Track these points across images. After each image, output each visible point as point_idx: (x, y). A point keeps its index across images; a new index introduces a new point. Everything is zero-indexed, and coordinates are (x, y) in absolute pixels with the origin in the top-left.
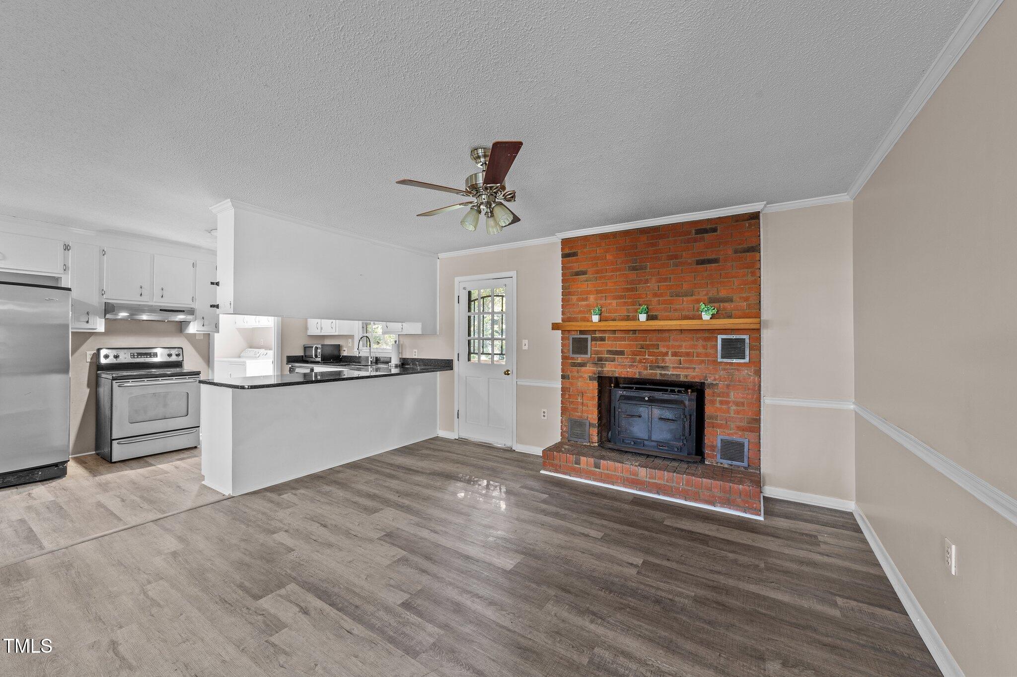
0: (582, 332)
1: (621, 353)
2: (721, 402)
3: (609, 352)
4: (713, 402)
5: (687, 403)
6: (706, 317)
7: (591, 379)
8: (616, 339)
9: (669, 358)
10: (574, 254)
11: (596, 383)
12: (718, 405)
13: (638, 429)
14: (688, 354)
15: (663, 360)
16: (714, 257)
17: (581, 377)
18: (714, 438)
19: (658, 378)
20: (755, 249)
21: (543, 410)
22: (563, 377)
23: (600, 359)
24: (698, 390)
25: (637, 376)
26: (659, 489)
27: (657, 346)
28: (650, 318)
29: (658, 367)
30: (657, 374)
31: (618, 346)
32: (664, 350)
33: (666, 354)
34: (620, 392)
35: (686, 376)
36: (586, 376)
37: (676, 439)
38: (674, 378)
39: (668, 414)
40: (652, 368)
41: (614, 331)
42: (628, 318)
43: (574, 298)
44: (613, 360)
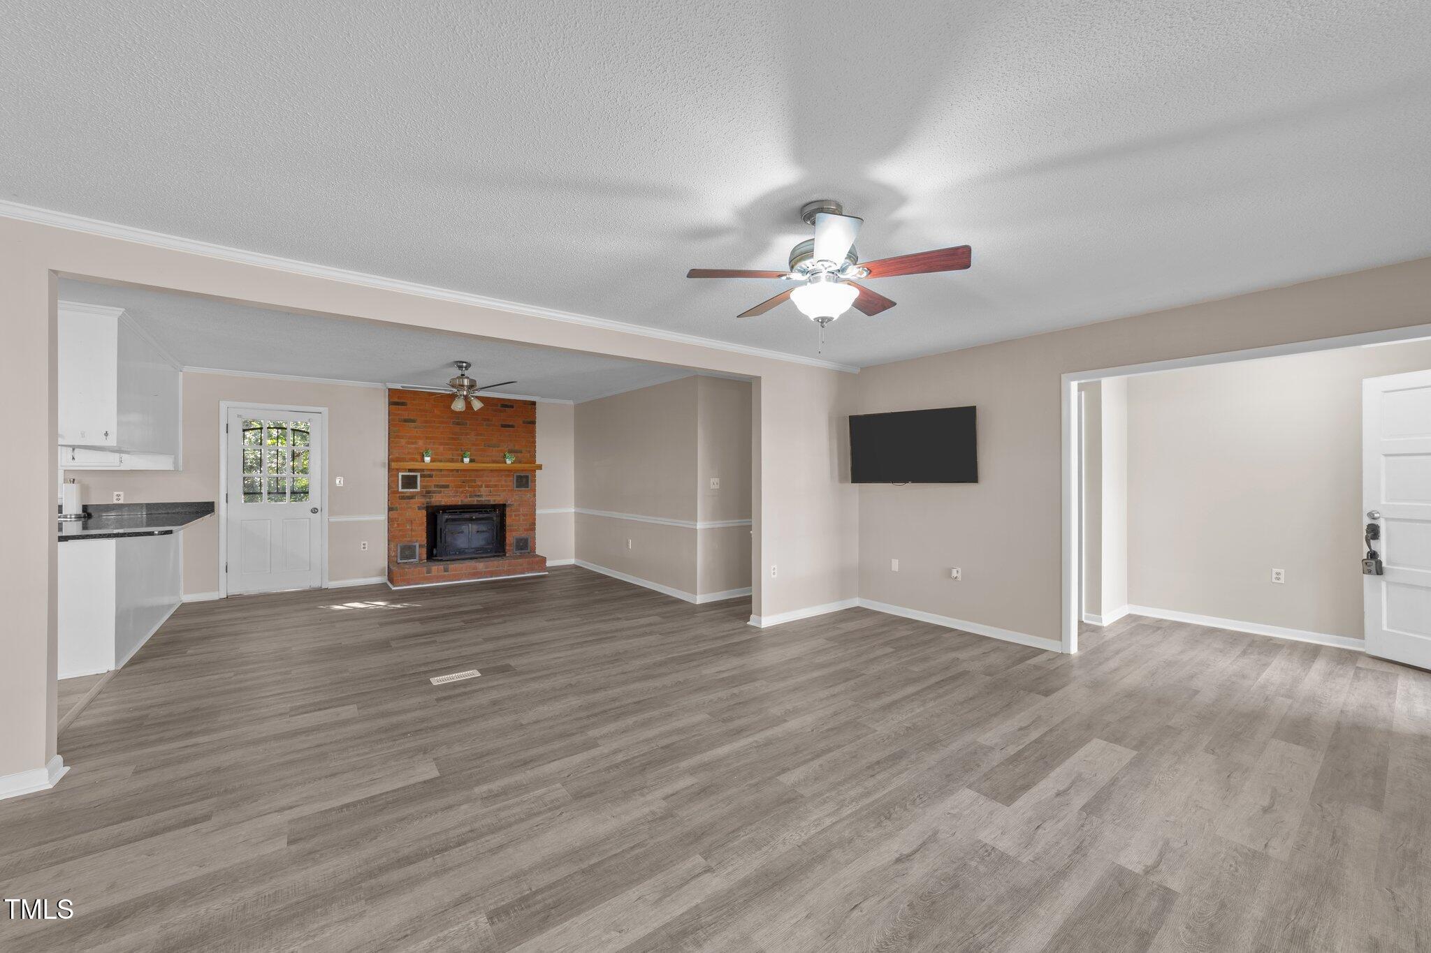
0: (410, 470)
1: (447, 487)
2: (515, 516)
3: (437, 486)
4: (511, 516)
5: (495, 518)
6: (509, 462)
7: (419, 508)
8: (443, 476)
9: (483, 489)
10: (403, 404)
11: (424, 512)
12: (513, 518)
13: (461, 542)
14: (496, 486)
15: (479, 490)
16: (511, 424)
17: (411, 507)
18: (511, 538)
19: (475, 503)
20: (533, 423)
21: (363, 543)
22: (390, 509)
23: (428, 492)
24: (501, 509)
25: (460, 503)
26: (492, 574)
27: (475, 481)
28: (471, 461)
29: (476, 496)
30: (474, 501)
31: (443, 481)
32: (479, 483)
33: (481, 486)
34: (446, 516)
35: (495, 501)
36: (416, 506)
37: (489, 544)
38: (486, 503)
39: (483, 528)
40: (471, 497)
41: (441, 470)
42: (452, 461)
43: (403, 441)
44: (440, 492)
